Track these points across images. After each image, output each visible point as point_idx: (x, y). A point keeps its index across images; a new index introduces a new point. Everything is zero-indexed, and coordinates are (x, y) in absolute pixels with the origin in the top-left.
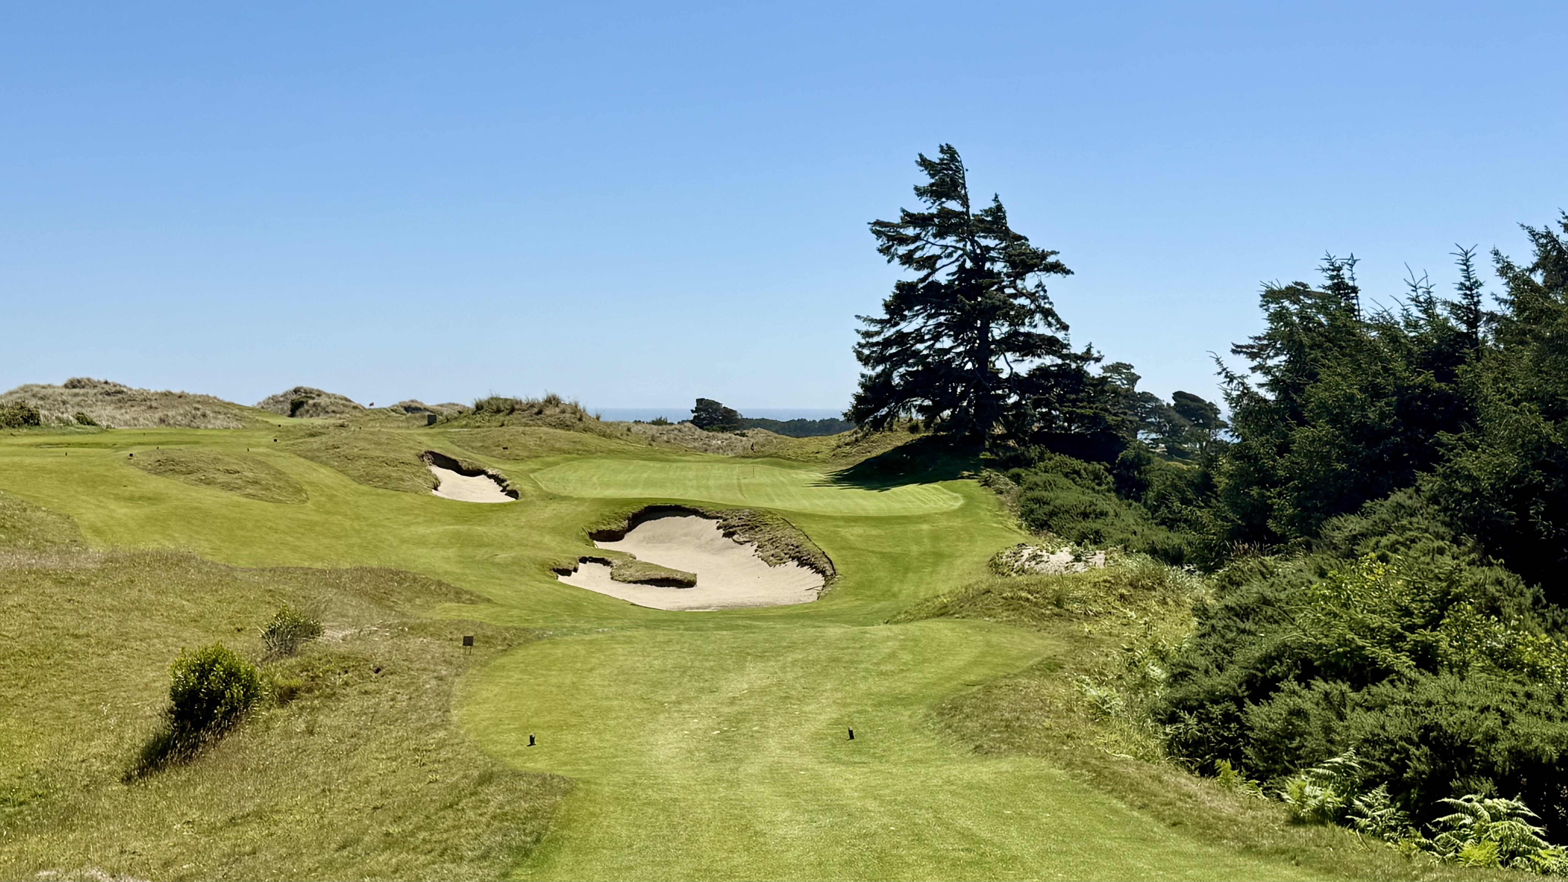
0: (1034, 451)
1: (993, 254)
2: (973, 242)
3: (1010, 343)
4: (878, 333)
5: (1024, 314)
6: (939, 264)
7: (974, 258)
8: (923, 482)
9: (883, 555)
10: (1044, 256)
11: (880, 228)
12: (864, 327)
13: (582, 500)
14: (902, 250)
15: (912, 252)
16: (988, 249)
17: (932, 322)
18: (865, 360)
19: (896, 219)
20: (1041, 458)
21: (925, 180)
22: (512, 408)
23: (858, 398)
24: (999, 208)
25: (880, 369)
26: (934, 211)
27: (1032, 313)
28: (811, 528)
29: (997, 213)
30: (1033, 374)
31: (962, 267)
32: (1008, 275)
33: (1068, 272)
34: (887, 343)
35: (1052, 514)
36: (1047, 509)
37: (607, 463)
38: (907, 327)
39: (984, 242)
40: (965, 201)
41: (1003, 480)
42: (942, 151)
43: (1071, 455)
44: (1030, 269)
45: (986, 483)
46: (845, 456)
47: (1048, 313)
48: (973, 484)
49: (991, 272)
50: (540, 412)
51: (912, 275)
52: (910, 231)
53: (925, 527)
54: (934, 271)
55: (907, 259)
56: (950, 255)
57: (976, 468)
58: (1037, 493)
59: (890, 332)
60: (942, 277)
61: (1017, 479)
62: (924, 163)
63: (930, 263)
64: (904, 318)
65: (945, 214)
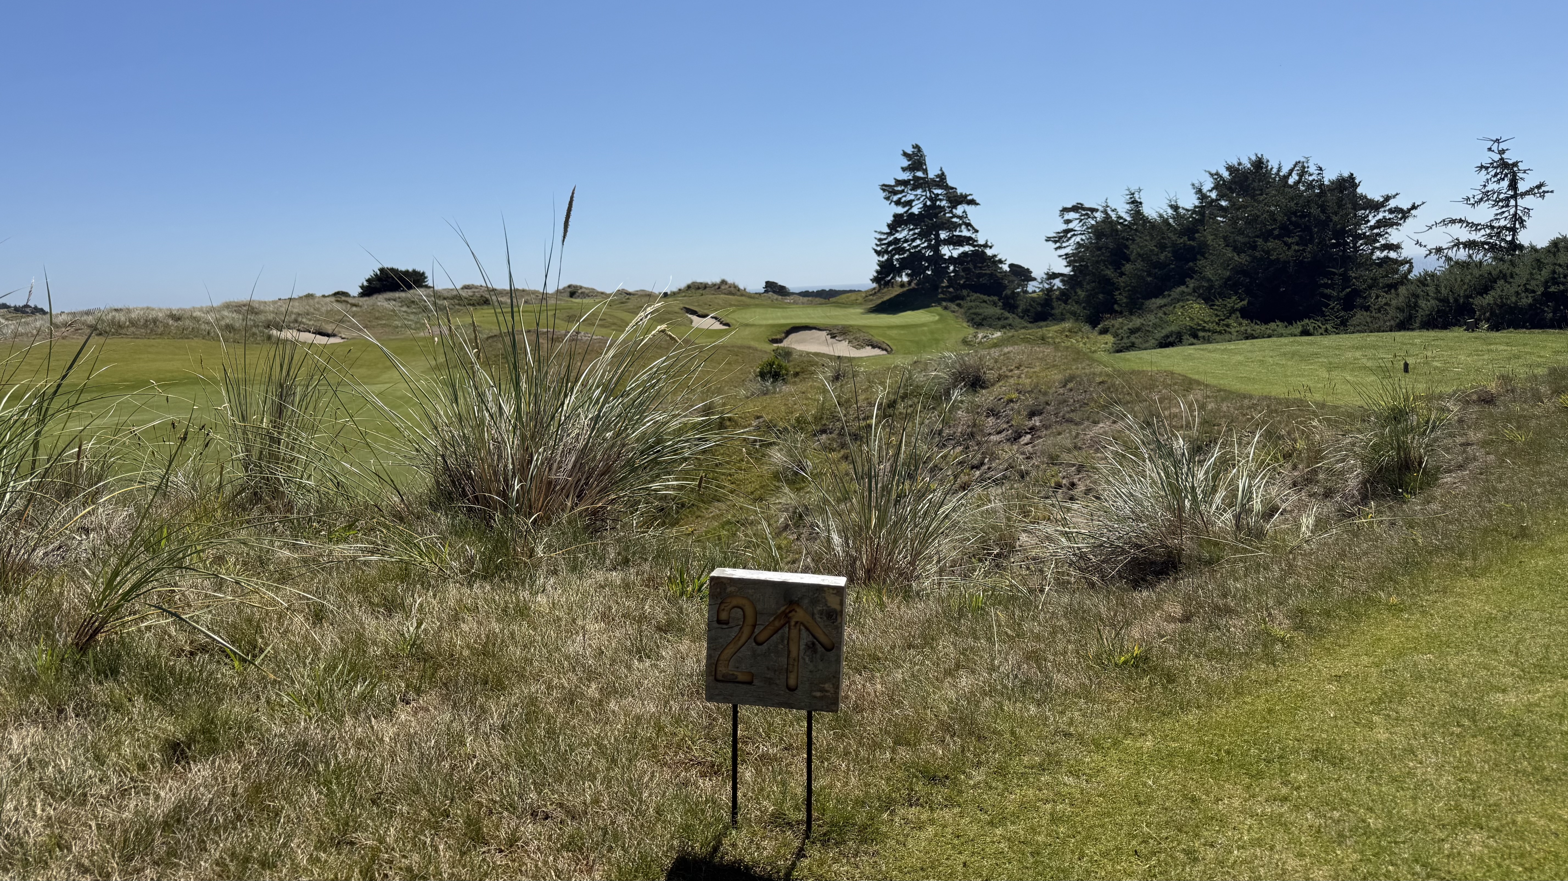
0: (965, 292)
1: (940, 197)
2: (930, 192)
3: (950, 242)
4: (885, 239)
5: (956, 226)
6: (914, 204)
7: (931, 199)
8: (913, 309)
9: (911, 341)
10: (966, 196)
11: (885, 188)
12: (879, 236)
13: (761, 326)
14: (895, 198)
15: (900, 199)
16: (938, 195)
17: (911, 233)
18: (878, 253)
19: (893, 183)
20: (968, 296)
21: (906, 163)
22: (705, 286)
23: (877, 272)
24: (943, 174)
25: (886, 257)
26: (910, 177)
27: (960, 225)
28: (872, 332)
29: (942, 176)
30: (960, 255)
31: (925, 205)
32: (949, 207)
33: (978, 204)
34: (889, 244)
35: (983, 319)
36: (980, 317)
37: (758, 310)
38: (898, 236)
39: (936, 191)
40: (925, 171)
41: (953, 306)
42: (913, 147)
43: (981, 293)
44: (960, 203)
45: (946, 308)
46: (871, 300)
47: (968, 225)
48: (939, 309)
49: (939, 206)
50: (719, 288)
51: (900, 210)
52: (899, 188)
53: (925, 328)
54: (912, 207)
55: (898, 203)
56: (919, 199)
57: (939, 302)
58: (973, 311)
59: (891, 238)
60: (916, 210)
61: (959, 305)
62: (905, 154)
63: (909, 203)
64: (897, 231)
65: (916, 179)
